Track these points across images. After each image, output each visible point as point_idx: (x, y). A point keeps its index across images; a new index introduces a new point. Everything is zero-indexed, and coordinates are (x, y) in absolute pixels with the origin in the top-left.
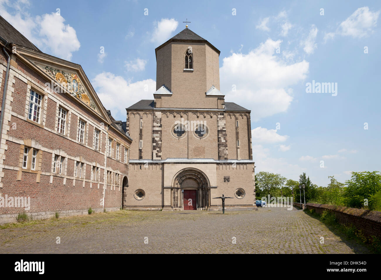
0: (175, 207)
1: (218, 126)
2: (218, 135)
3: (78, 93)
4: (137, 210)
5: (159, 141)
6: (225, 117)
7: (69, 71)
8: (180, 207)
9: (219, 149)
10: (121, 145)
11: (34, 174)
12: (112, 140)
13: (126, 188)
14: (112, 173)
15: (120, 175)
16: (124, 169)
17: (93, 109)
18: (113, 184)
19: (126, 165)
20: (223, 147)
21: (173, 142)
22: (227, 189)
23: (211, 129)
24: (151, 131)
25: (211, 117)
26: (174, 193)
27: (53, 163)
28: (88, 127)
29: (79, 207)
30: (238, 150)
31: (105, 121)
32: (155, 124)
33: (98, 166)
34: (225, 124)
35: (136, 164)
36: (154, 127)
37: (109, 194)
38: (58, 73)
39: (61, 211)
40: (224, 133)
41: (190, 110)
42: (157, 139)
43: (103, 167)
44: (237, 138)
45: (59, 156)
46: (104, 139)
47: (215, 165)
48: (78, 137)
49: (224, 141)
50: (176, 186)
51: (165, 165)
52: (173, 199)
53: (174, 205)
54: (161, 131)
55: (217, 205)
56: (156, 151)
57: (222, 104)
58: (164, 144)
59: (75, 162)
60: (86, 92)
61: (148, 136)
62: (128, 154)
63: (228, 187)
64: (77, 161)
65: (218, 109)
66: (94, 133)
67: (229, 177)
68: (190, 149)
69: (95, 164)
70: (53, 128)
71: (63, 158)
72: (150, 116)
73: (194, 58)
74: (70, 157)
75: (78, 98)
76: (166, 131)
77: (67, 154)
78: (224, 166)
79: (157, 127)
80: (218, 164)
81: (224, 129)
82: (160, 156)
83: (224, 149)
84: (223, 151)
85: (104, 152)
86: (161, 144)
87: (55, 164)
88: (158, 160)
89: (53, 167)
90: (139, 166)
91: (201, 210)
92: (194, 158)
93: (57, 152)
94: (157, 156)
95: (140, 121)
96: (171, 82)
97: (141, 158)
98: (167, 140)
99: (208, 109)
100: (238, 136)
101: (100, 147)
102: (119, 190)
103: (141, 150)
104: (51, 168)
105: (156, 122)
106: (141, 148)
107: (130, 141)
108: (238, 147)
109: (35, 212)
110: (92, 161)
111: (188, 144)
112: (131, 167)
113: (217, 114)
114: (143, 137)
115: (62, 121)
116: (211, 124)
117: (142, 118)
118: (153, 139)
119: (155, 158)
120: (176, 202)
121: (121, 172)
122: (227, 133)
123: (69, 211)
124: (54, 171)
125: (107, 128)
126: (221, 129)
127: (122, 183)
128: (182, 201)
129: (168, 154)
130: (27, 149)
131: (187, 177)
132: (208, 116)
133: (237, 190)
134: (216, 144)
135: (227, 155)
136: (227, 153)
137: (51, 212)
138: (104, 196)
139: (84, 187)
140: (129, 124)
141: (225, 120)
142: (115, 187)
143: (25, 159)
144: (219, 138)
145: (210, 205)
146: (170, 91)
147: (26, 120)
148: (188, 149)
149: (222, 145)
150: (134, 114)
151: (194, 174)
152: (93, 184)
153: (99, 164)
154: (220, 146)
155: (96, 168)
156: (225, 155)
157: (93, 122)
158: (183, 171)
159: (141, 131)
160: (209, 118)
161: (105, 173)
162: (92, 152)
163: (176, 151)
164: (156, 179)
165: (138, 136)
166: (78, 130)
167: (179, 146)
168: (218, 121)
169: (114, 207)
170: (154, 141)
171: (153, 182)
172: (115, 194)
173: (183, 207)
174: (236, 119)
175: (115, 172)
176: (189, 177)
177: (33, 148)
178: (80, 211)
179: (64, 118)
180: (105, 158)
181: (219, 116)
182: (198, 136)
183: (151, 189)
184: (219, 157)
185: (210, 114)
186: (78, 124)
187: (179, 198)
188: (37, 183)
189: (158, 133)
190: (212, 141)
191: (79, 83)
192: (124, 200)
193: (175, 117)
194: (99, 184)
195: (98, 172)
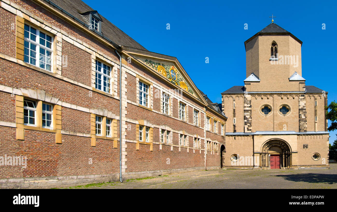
0: (263, 167)
1: (300, 106)
2: (299, 113)
3: (176, 81)
4: (233, 169)
5: (249, 118)
6: (306, 98)
7: (168, 63)
8: (267, 167)
9: (299, 124)
10: (218, 122)
11: (148, 145)
12: (210, 118)
13: (224, 153)
14: (211, 143)
15: (218, 144)
16: (221, 140)
17: (191, 94)
18: (213, 150)
19: (222, 136)
20: (303, 122)
21: (261, 119)
22: (305, 154)
23: (293, 108)
24: (243, 111)
25: (294, 98)
26: (263, 157)
27: (161, 136)
28: (187, 108)
29: (185, 166)
30: (316, 124)
31: (202, 103)
32: (246, 105)
33: (199, 137)
34: (305, 104)
35: (231, 136)
36: (245, 107)
37: (210, 157)
38: (159, 66)
39: (171, 169)
40: (304, 111)
41: (275, 93)
42: (248, 117)
43: (203, 139)
44: (316, 115)
45: (165, 130)
46: (202, 117)
47: (296, 136)
48: (179, 116)
49: (304, 117)
50: (264, 152)
51: (255, 137)
52: (261, 161)
53: (263, 166)
54: (251, 110)
55: (297, 165)
56: (247, 126)
57: (303, 88)
58: (253, 121)
59: (179, 135)
60: (183, 80)
61: (240, 114)
62: (224, 128)
63: (307, 152)
64: (181, 134)
65: (299, 91)
66: (193, 113)
67: (308, 144)
68: (275, 124)
69: (196, 136)
70: (159, 110)
71: (168, 132)
72: (241, 99)
73: (278, 48)
74: (174, 131)
75: (177, 85)
76: (255, 111)
77: (172, 129)
78: (304, 137)
79: (248, 107)
80: (298, 135)
81: (304, 108)
82: (250, 130)
83: (304, 124)
84: (303, 125)
85: (203, 127)
86: (251, 120)
87: (162, 136)
88: (249, 133)
89: (161, 138)
90: (234, 137)
91: (284, 169)
92: (278, 131)
93: (163, 127)
94: (248, 130)
95: (233, 103)
96: (259, 71)
97: (235, 131)
98: (256, 117)
99: (291, 91)
100: (317, 113)
101: (199, 123)
102: (218, 155)
103: (235, 125)
104: (159, 139)
105: (246, 103)
106: (234, 124)
107: (225, 119)
108: (316, 121)
109: (152, 171)
110: (193, 134)
111: (274, 120)
112: (227, 138)
113: (299, 96)
114: (236, 115)
115: (166, 104)
116: (293, 104)
117: (234, 101)
118: (245, 116)
119: (246, 131)
120: (264, 163)
121: (219, 142)
122: (307, 111)
123: (178, 169)
124: (162, 141)
125: (205, 109)
126: (301, 108)
127: (220, 150)
128: (269, 163)
129: (257, 128)
130: (141, 127)
131: (273, 145)
132: (291, 98)
133: (314, 154)
134: (298, 119)
135: (307, 128)
136: (306, 127)
137: (164, 170)
138: (205, 158)
139: (188, 152)
140: (224, 106)
141: (306, 100)
142: (214, 152)
143: (141, 135)
144: (299, 115)
145: (291, 166)
146: (258, 78)
147: (138, 105)
148: (274, 124)
149: (303, 120)
150: (228, 97)
151: (279, 143)
152: (196, 150)
153: (200, 136)
154: (300, 121)
155: (197, 139)
156: (305, 128)
157: (191, 104)
158: (269, 141)
159: (234, 110)
160: (292, 99)
161: (205, 142)
162: (193, 127)
163: (264, 126)
164: (248, 147)
165: (232, 114)
166: (179, 111)
167: (266, 122)
168: (299, 101)
169: (215, 166)
170: (245, 118)
171: (245, 149)
172: (215, 157)
173: (270, 167)
174: (315, 99)
175: (214, 141)
176: (275, 145)
177: (145, 126)
178: (186, 169)
179: (168, 102)
180: (205, 131)
181: (301, 97)
182: (282, 114)
183: (244, 154)
184: (300, 130)
185: (292, 96)
186: (179, 106)
187: (267, 160)
188: (151, 151)
189: (248, 112)
190: (294, 117)
191: (177, 73)
192: (223, 162)
193: (262, 99)
194: (200, 151)
195: (199, 142)
